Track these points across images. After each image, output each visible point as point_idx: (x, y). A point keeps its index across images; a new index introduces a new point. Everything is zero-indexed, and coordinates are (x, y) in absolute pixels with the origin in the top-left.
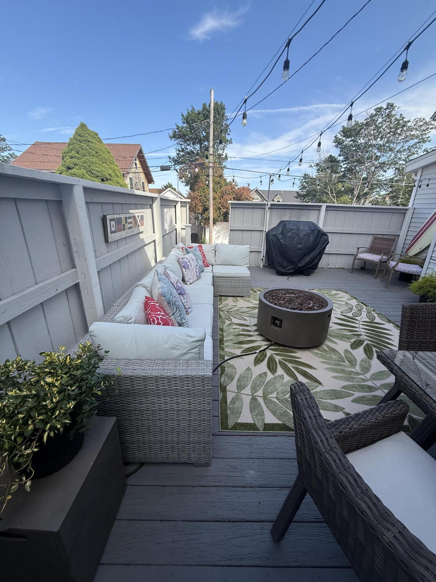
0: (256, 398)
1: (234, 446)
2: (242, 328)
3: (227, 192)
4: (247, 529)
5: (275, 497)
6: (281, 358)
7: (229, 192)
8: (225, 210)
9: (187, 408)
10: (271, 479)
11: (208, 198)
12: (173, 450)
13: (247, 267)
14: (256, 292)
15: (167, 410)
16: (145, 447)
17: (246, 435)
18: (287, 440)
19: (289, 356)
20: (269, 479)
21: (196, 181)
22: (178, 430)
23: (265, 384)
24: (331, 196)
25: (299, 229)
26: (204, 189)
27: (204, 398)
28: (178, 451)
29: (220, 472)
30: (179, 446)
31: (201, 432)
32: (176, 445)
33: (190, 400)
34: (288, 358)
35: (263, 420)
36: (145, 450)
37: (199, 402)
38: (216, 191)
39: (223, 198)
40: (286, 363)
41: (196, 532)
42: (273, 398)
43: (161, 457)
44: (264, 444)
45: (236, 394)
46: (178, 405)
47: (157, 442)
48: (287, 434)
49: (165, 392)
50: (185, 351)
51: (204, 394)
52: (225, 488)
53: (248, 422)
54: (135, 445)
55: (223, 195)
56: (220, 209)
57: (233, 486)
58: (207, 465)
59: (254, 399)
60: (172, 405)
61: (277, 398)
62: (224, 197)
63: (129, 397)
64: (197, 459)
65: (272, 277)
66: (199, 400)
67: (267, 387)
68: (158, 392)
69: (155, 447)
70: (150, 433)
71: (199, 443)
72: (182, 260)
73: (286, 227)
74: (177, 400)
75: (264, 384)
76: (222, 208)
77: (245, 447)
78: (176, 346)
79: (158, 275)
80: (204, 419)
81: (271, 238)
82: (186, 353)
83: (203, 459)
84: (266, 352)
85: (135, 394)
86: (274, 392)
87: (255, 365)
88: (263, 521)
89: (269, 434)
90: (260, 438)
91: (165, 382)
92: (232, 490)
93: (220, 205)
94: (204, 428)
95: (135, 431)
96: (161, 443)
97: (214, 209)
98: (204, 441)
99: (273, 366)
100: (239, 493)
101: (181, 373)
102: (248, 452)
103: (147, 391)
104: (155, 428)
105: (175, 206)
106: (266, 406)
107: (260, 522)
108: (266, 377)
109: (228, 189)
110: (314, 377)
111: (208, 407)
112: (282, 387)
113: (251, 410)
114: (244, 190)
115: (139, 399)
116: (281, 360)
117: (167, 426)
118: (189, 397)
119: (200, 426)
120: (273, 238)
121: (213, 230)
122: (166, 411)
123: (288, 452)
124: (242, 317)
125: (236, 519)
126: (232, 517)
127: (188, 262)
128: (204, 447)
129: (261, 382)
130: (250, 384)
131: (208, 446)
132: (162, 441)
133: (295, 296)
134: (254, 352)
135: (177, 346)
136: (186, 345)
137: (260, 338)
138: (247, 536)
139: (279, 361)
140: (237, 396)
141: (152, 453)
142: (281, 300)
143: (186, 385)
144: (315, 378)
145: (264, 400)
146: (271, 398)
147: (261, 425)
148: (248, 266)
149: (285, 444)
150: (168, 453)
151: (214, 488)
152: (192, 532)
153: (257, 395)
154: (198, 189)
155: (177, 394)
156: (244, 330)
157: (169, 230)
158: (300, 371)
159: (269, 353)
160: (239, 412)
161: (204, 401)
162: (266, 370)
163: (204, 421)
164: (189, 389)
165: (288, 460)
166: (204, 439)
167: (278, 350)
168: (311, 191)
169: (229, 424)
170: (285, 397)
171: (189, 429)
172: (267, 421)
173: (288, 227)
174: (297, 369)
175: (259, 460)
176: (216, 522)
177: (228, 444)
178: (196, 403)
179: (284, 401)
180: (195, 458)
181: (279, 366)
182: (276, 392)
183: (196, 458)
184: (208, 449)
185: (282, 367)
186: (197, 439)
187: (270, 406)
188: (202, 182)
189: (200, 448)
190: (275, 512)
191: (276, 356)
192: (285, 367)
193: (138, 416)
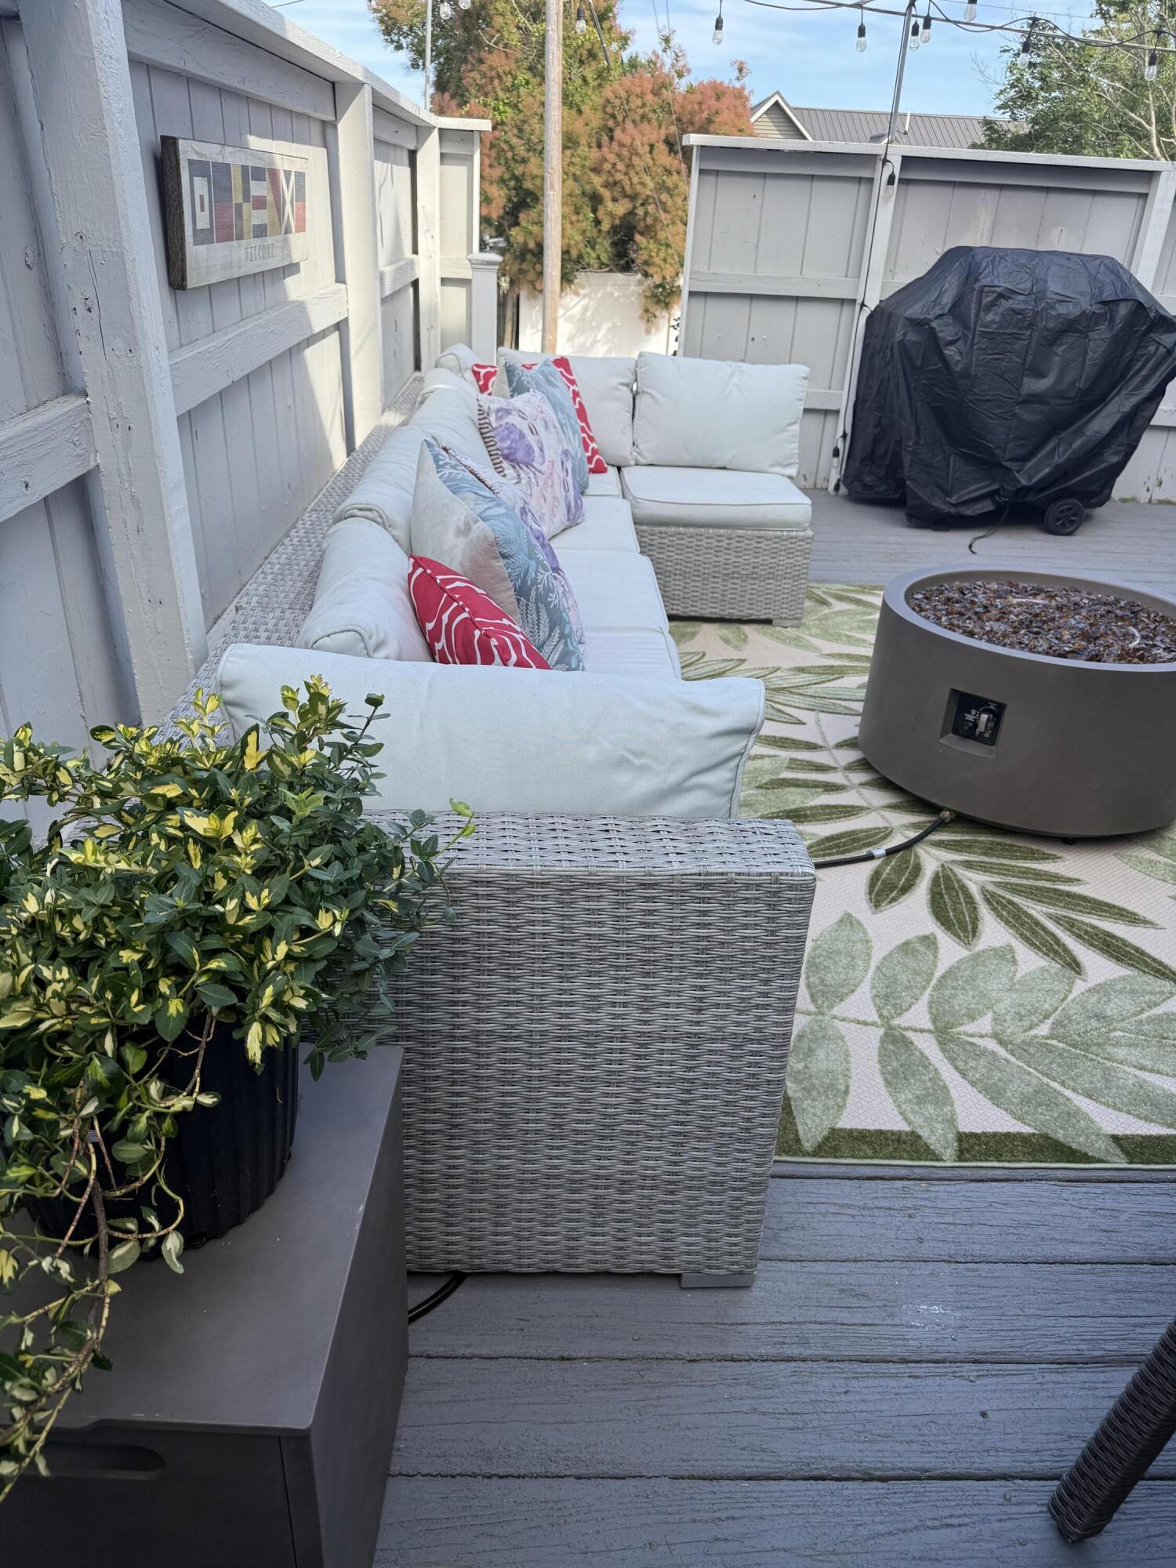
0: (903, 1036)
1: (839, 1218)
2: (785, 754)
3: (632, 105)
4: (947, 1503)
5: (1042, 1394)
6: (989, 879)
7: (644, 105)
8: (621, 208)
9: (687, 1028)
10: (1019, 1333)
11: (534, 139)
12: (601, 1215)
13: (790, 477)
14: (824, 603)
15: (597, 1034)
16: (477, 1205)
17: (882, 1178)
18: (1065, 1195)
19: (1025, 873)
20: (1012, 1333)
21: (468, 43)
22: (633, 1127)
23: (933, 983)
24: (1156, 149)
25: (1045, 291)
26: (514, 88)
27: (766, 982)
28: (620, 1221)
29: (796, 1310)
30: (625, 1197)
31: (731, 1135)
32: (617, 1196)
33: (702, 988)
34: (1024, 882)
35: (951, 1121)
36: (477, 1215)
37: (742, 1000)
38: (577, 98)
39: (611, 138)
40: (1016, 899)
41: (736, 1513)
42: (981, 1036)
43: (543, 1247)
44: (968, 1210)
45: (809, 1018)
46: (646, 1010)
47: (532, 1181)
48: (1059, 1174)
49: (597, 949)
50: (673, 778)
51: (767, 964)
52: (829, 1364)
53: (884, 1128)
54: (436, 1195)
55: (611, 123)
56: (595, 200)
57: (864, 1359)
58: (738, 1282)
59: (895, 1042)
60: (619, 1010)
61: (996, 1036)
62: (618, 133)
63: (433, 972)
64: (700, 1258)
65: (893, 539)
66: (743, 989)
67: (947, 993)
68: (567, 948)
69: (521, 1201)
70: (505, 1142)
71: (717, 1185)
72: (498, 419)
73: (977, 280)
74: (646, 987)
75: (928, 981)
76: (606, 194)
77: (889, 1219)
78: (633, 753)
79: (438, 467)
80: (753, 1076)
81: (898, 335)
82: (678, 789)
83: (727, 1258)
84: (916, 856)
85: (460, 959)
86: (981, 1014)
87: (876, 906)
88: (1005, 1477)
89: (984, 1172)
90: (948, 1188)
91: (603, 904)
92: (860, 1370)
93: (597, 181)
94: (749, 1120)
95: (439, 1131)
96: (547, 1187)
97: (567, 197)
98: (741, 1179)
99: (959, 914)
100: (892, 1383)
101: (676, 866)
102: (904, 1236)
103: (515, 948)
104: (532, 1115)
105: (413, 155)
106: (957, 1068)
107: (993, 1478)
108: (936, 957)
109: (638, 90)
110: (1150, 957)
111: (777, 1024)
112: (1015, 996)
113: (888, 1083)
114: (718, 98)
115: (479, 984)
116: (991, 888)
117: (586, 1106)
118: (700, 976)
119: (730, 1109)
120: (912, 337)
121: (561, 312)
122: (592, 1039)
123: (1077, 1239)
124: (779, 711)
125: (894, 1469)
126: (879, 1465)
127: (527, 432)
128: (737, 1203)
129: (916, 973)
130: (868, 980)
131: (751, 1198)
132: (556, 1177)
133: (1054, 603)
134: (864, 852)
135: (639, 754)
136: (682, 750)
137: (878, 798)
138: (948, 1526)
139: (984, 891)
140: (816, 1027)
141: (506, 1229)
142: (989, 620)
143: (695, 919)
144: (1154, 960)
145: (940, 1043)
146: (972, 1036)
147: (946, 1139)
148: (792, 471)
149: (1059, 1210)
150: (574, 1230)
151: (782, 1365)
152: (723, 1515)
153: (905, 1024)
154: (480, 87)
155: (648, 962)
156: (794, 765)
157: (395, 280)
158: (1086, 932)
159: (931, 859)
160: (838, 1090)
161: (765, 995)
162: (930, 925)
163: (753, 1087)
164: (706, 938)
165: (1080, 1266)
166: (742, 1170)
167: (969, 847)
168: (1055, 120)
169: (801, 1132)
170: (1032, 1033)
171: (682, 1123)
172: (966, 1126)
173: (985, 281)
174: (1071, 926)
175: (953, 1266)
176: (813, 1482)
177: (811, 1209)
178: (728, 1006)
179: (1032, 1050)
180: (688, 1253)
181: (984, 911)
182: (990, 1014)
183: (697, 1253)
184: (750, 1213)
185: (1000, 916)
186: (713, 1168)
187: (975, 1069)
188: (506, 46)
189: (716, 1208)
190: (1052, 1446)
191: (966, 873)
192: (1017, 918)
193: (463, 1061)
